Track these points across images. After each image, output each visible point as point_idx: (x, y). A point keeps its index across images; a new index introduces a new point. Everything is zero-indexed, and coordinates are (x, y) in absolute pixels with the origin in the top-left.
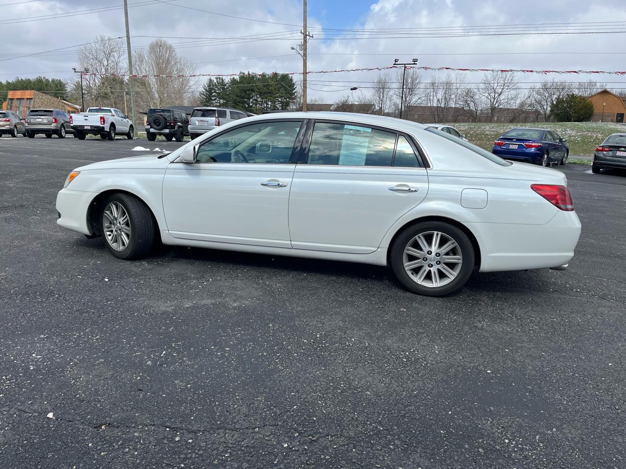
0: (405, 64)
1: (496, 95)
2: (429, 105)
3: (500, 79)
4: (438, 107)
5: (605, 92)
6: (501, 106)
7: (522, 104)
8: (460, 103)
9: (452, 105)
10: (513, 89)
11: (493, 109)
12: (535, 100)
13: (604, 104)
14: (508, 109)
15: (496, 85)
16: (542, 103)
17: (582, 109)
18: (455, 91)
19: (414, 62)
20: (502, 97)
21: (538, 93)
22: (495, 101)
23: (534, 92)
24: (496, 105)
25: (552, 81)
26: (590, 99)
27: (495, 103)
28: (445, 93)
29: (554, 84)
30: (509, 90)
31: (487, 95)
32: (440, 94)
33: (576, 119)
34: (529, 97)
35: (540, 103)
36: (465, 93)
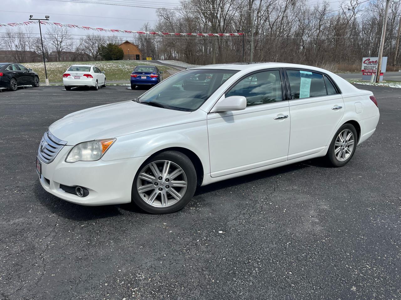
0: (39, 20)
1: (59, 43)
2: (10, 50)
3: (58, 32)
4: (17, 51)
5: (127, 42)
6: (64, 50)
7: (78, 49)
8: (34, 48)
9: (27, 49)
10: (69, 39)
11: (59, 52)
12: (85, 47)
13: (128, 49)
14: (69, 52)
15: (56, 35)
16: (90, 48)
17: (117, 53)
18: (28, 39)
19: (46, 19)
20: (63, 44)
21: (86, 42)
22: (59, 46)
23: (83, 42)
24: (60, 50)
25: (92, 35)
26: (120, 47)
27: (59, 48)
28: (20, 41)
29: (94, 37)
30: (66, 39)
31: (52, 42)
32: (17, 42)
33: (116, 58)
34: (81, 44)
35: (88, 48)
36: (36, 40)
